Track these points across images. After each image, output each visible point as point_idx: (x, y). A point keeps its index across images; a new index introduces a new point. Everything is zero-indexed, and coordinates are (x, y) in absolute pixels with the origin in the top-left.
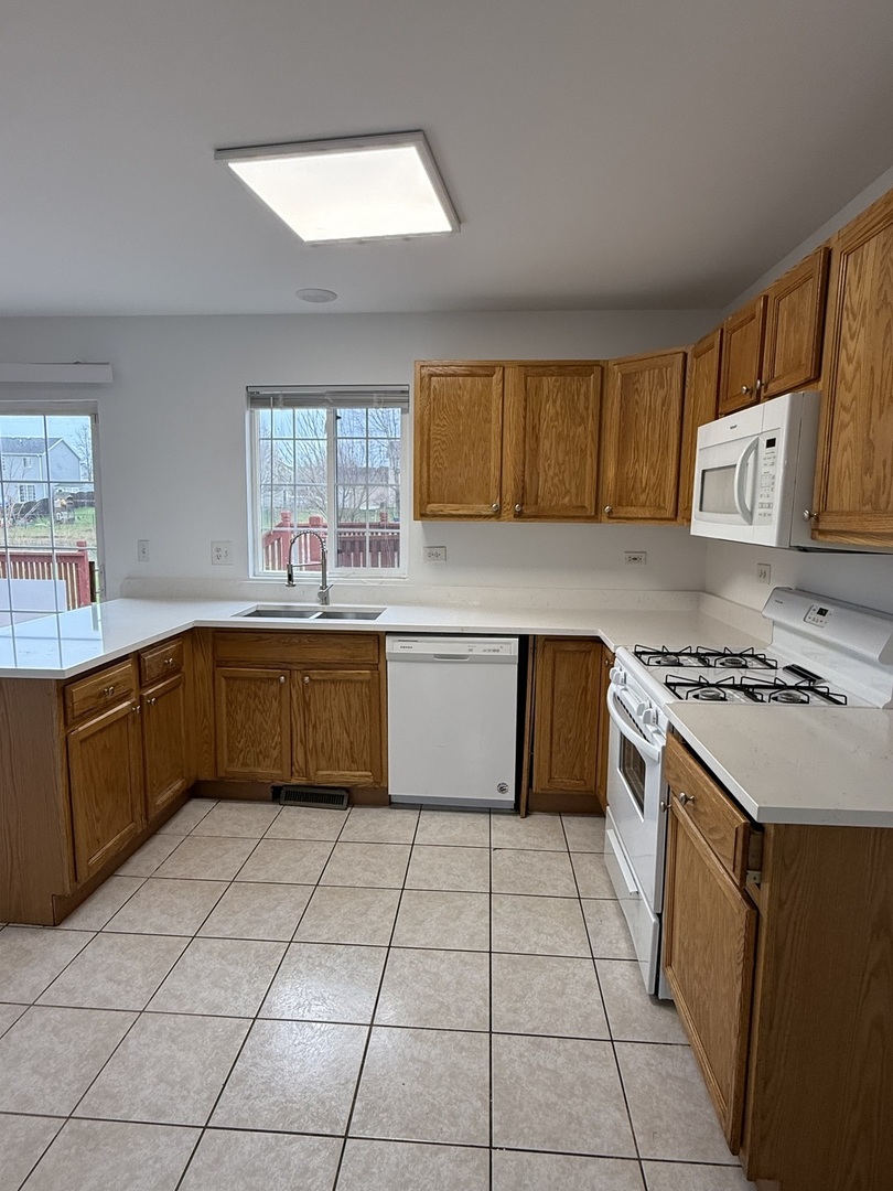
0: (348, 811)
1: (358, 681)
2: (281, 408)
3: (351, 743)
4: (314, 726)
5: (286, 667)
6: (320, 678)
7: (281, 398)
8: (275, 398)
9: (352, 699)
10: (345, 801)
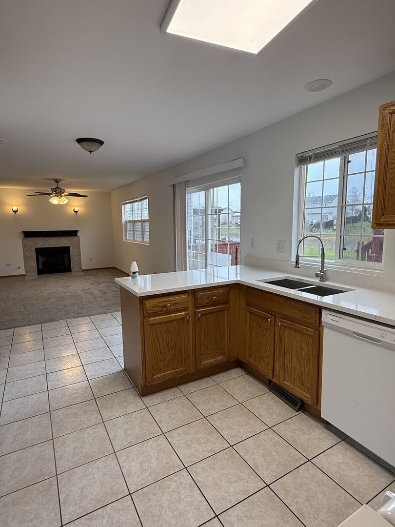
0: (297, 413)
1: (307, 334)
2: (313, 162)
3: (302, 372)
4: (284, 353)
5: (273, 314)
6: (287, 325)
7: (313, 157)
8: (310, 157)
9: (303, 345)
10: (298, 407)
